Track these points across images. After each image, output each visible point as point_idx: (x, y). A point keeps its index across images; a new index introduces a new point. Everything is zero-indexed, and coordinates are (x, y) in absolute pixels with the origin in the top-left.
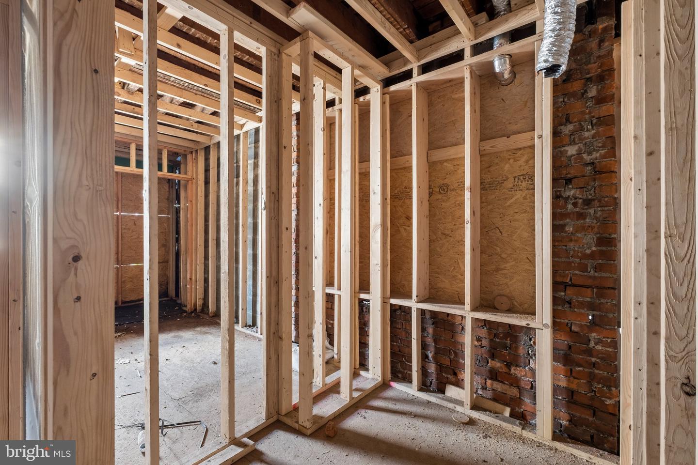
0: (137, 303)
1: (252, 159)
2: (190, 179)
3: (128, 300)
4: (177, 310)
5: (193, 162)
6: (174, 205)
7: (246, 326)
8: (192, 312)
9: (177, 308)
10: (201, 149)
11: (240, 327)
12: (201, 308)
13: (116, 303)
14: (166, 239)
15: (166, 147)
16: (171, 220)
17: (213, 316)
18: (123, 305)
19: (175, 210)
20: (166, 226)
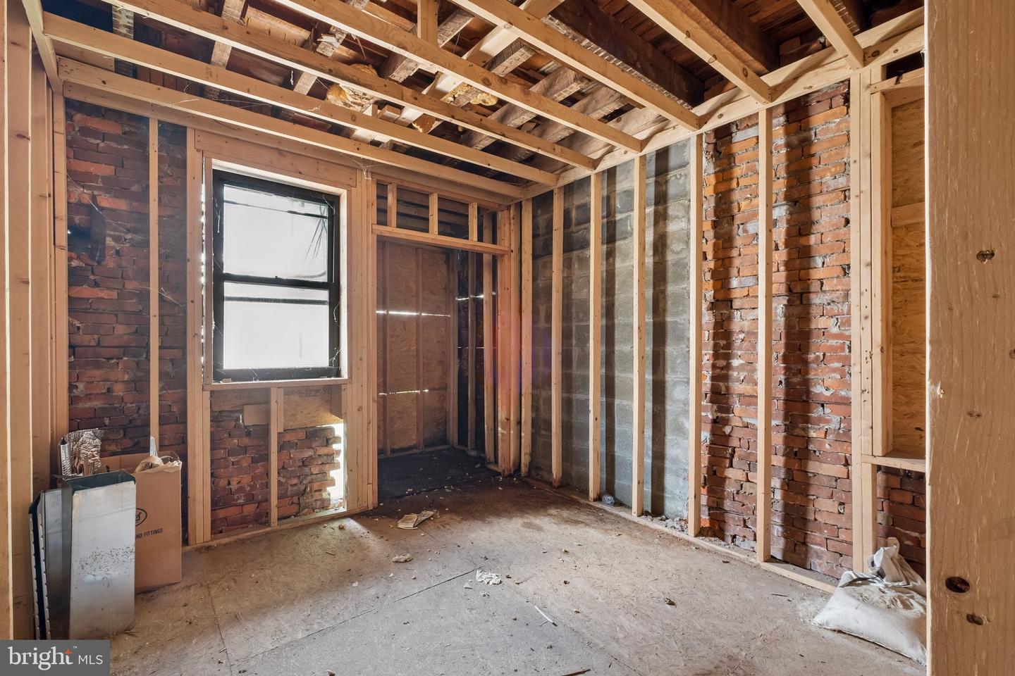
0: (410, 452)
1: (651, 205)
2: (506, 251)
3: (398, 448)
4: (478, 468)
5: (510, 224)
6: (456, 299)
7: (642, 514)
8: (510, 476)
9: (479, 465)
10: (527, 200)
11: (635, 515)
12: (527, 469)
13: (380, 452)
14: (443, 352)
15: (476, 199)
16: (452, 320)
17: (559, 487)
18: (395, 455)
19: (456, 305)
20: (444, 331)
